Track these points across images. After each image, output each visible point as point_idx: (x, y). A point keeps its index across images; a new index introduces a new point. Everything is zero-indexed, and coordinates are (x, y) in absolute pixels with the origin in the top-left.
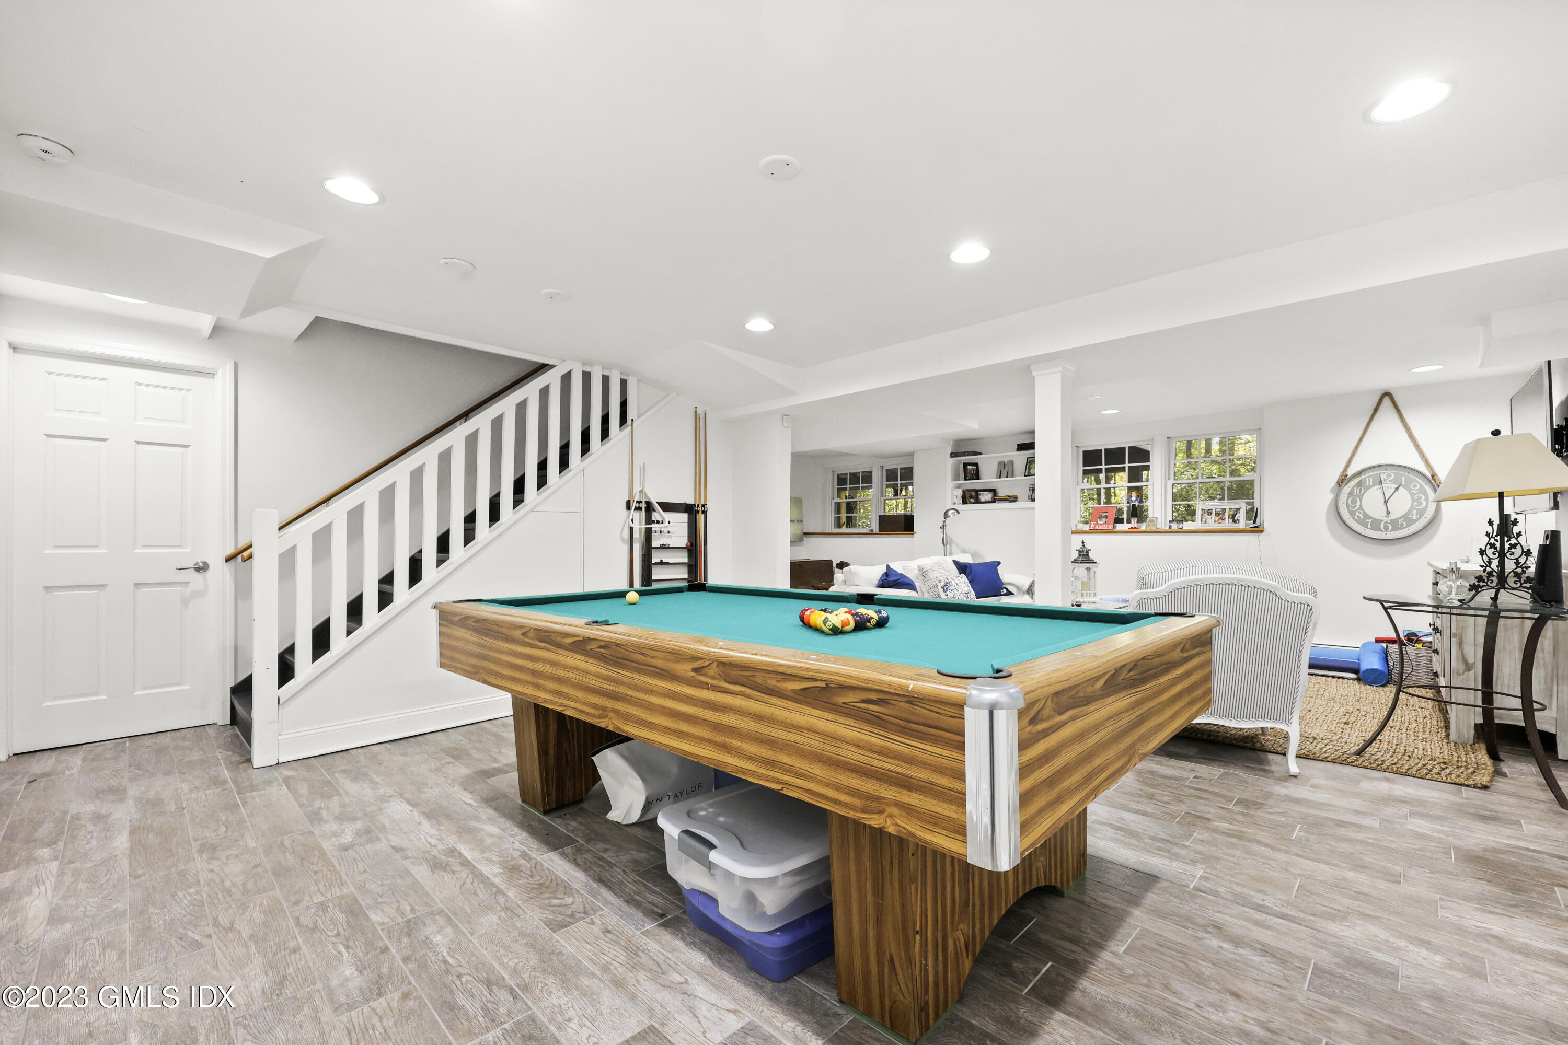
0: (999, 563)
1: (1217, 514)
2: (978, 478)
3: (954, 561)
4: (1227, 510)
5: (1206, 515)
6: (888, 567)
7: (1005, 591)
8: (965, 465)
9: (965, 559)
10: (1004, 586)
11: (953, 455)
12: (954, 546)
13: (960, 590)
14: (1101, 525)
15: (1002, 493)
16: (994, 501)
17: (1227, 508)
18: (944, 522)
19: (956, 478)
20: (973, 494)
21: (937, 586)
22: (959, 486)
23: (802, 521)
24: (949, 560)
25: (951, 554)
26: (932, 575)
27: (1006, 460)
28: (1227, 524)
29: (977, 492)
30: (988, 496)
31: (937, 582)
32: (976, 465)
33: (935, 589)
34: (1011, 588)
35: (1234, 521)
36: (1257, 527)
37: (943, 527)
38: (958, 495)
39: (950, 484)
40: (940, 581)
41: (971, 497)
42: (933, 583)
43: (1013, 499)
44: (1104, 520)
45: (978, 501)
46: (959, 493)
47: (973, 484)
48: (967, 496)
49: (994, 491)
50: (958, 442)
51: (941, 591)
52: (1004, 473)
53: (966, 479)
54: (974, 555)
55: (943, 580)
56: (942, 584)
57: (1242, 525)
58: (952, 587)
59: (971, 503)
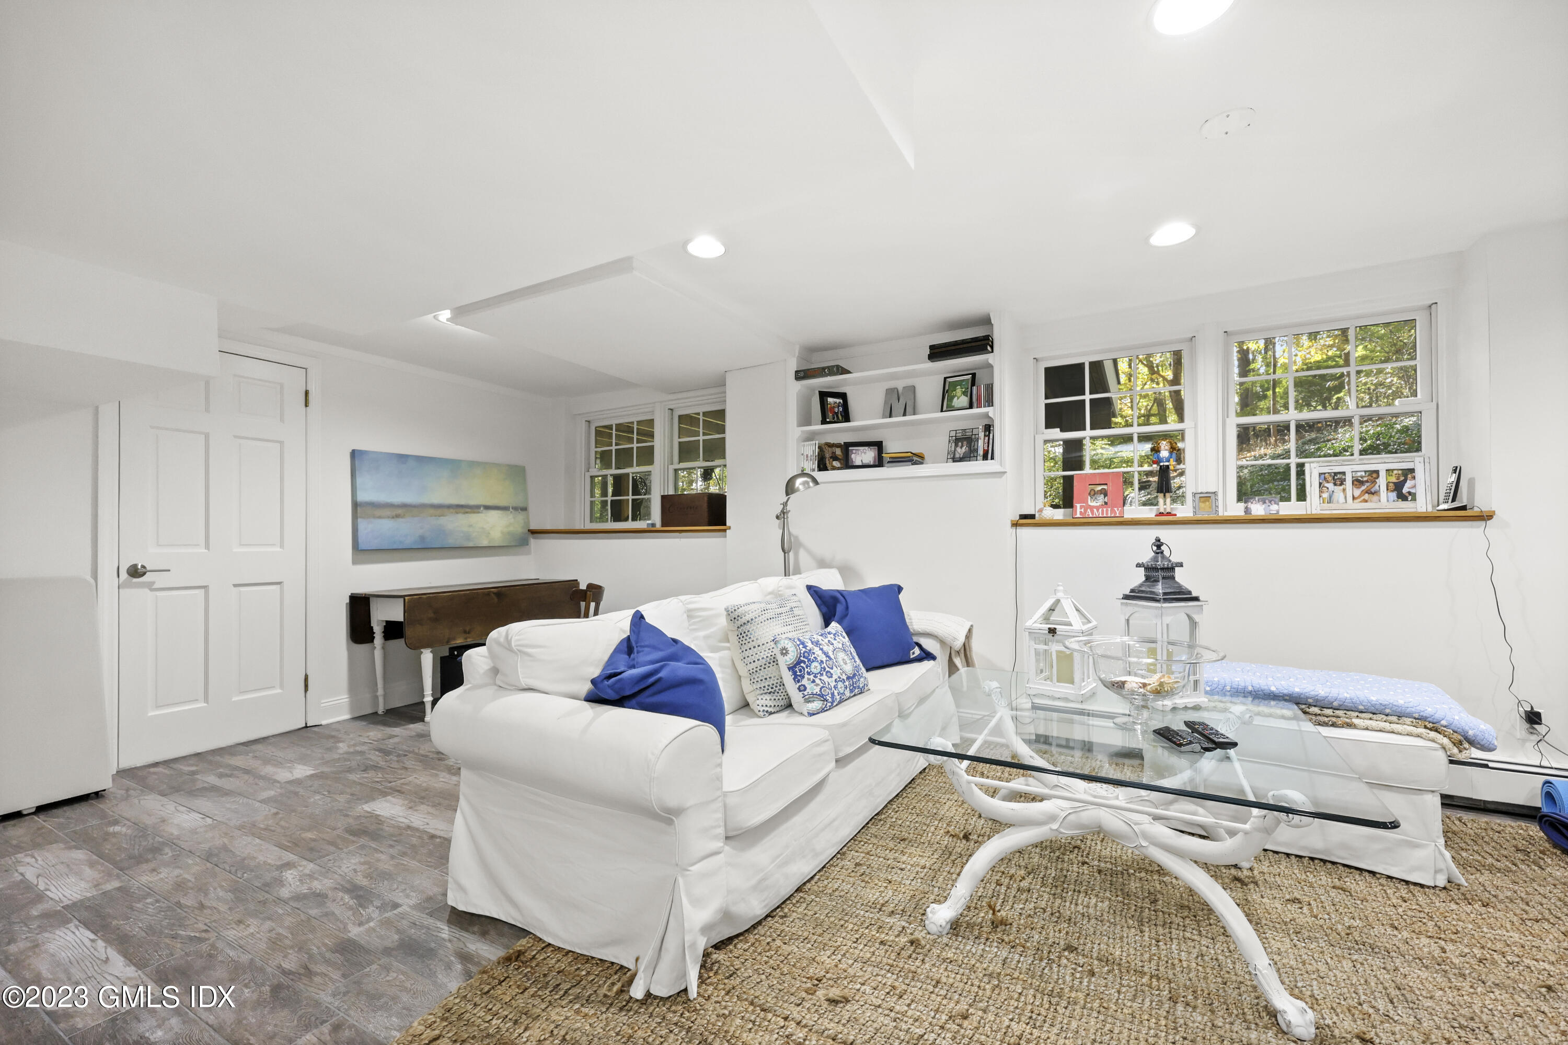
0: (900, 589)
1: (1357, 482)
2: (847, 418)
3: (809, 588)
4: (1383, 474)
5: (1330, 486)
6: (638, 619)
7: (917, 651)
8: (823, 395)
9: (831, 581)
10: (915, 639)
11: (802, 375)
12: (802, 554)
13: (836, 672)
14: (1098, 508)
15: (893, 447)
16: (879, 463)
17: (1382, 468)
18: (785, 504)
19: (805, 420)
20: (838, 452)
21: (775, 661)
22: (810, 437)
23: (524, 509)
24: (799, 583)
25: (798, 571)
26: (765, 632)
27: (900, 385)
28: (1386, 502)
29: (847, 447)
30: (867, 455)
31: (777, 651)
32: (843, 396)
33: (771, 671)
34: (929, 645)
35: (1402, 497)
36: (1464, 508)
37: (782, 516)
38: (810, 453)
39: (796, 432)
40: (784, 652)
41: (835, 458)
42: (764, 654)
43: (915, 459)
44: (1101, 499)
45: (847, 464)
46: (811, 449)
47: (838, 433)
48: (827, 455)
49: (878, 445)
50: (810, 350)
51: (788, 677)
52: (898, 407)
53: (824, 422)
54: (845, 571)
55: (790, 646)
56: (791, 657)
57: (1422, 505)
58: (815, 667)
59: (834, 468)
